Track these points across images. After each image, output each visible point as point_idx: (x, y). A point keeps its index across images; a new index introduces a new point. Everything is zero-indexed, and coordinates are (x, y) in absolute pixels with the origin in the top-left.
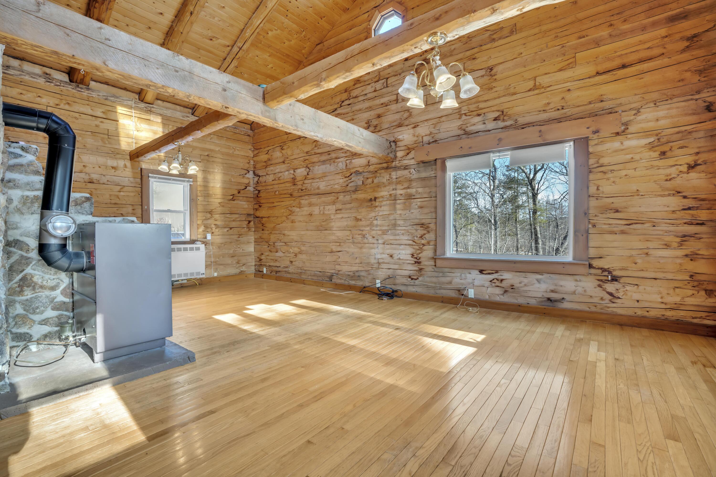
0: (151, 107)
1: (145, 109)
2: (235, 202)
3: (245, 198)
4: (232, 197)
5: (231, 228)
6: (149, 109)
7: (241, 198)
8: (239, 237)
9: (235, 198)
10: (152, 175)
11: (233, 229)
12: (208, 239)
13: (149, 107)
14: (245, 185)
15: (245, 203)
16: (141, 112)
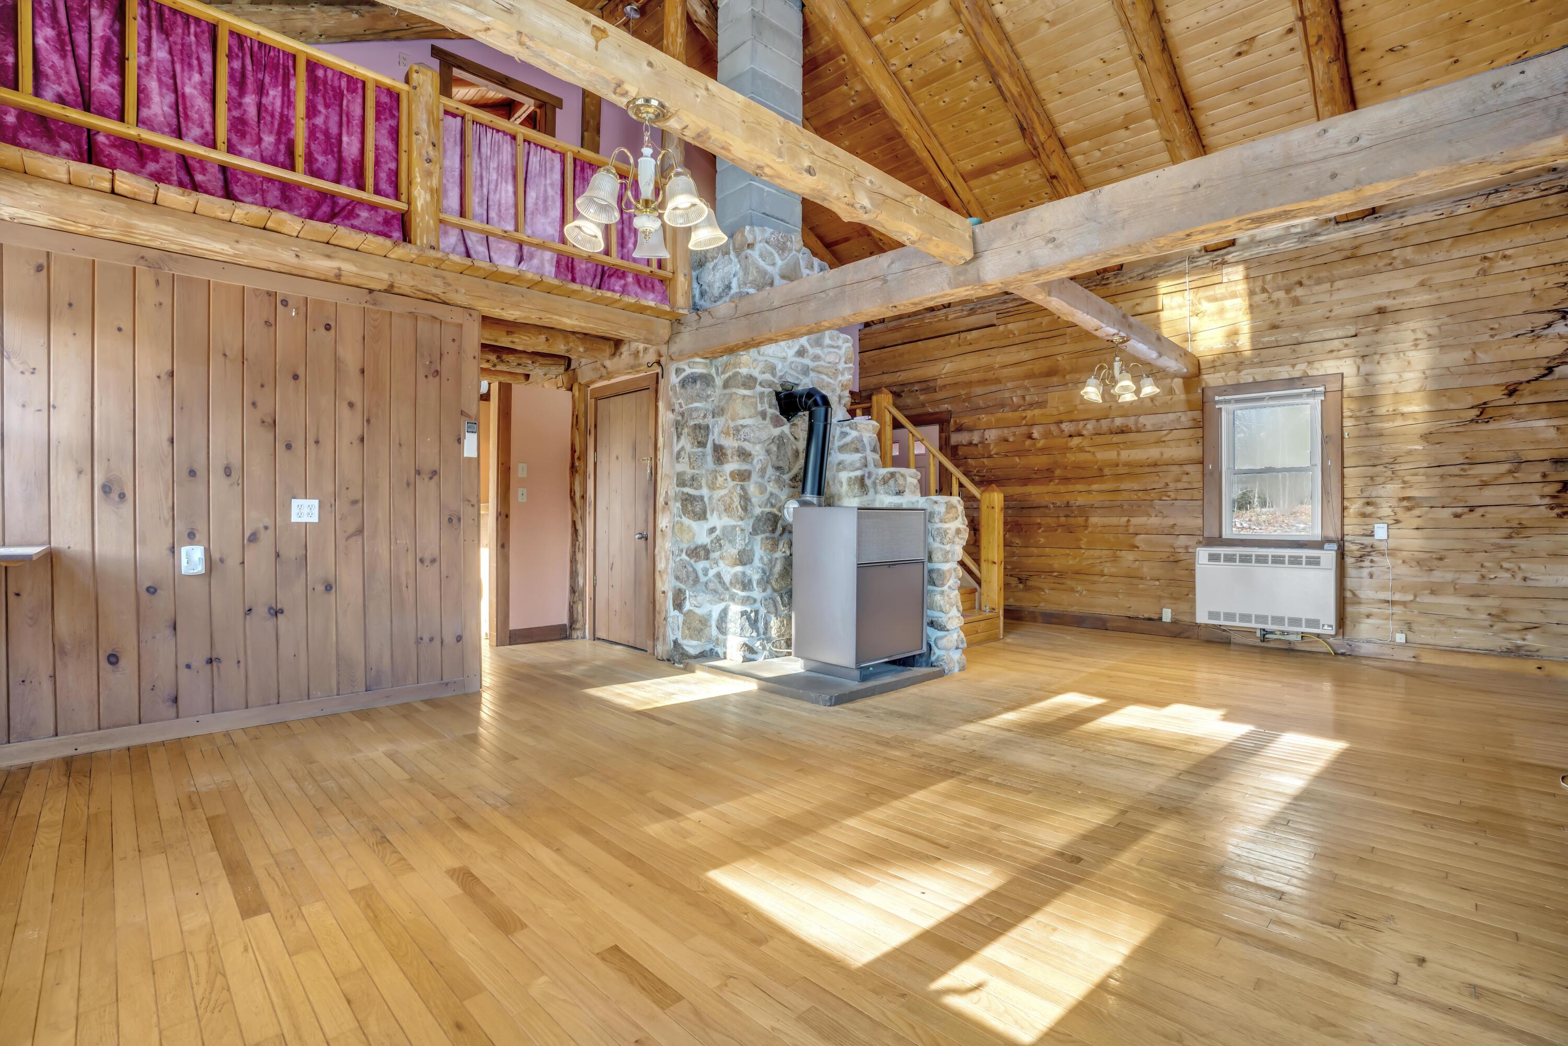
0: (1223, 255)
1: (1211, 264)
2: (1492, 426)
3: (1543, 408)
4: (1476, 412)
5: (1472, 509)
6: (1220, 260)
7: (1524, 409)
8: (1510, 537)
9: (1490, 413)
10: (1221, 398)
11: (1481, 511)
12: (1377, 537)
13: (1218, 256)
14: (1544, 363)
15: (1543, 423)
16: (1204, 273)
